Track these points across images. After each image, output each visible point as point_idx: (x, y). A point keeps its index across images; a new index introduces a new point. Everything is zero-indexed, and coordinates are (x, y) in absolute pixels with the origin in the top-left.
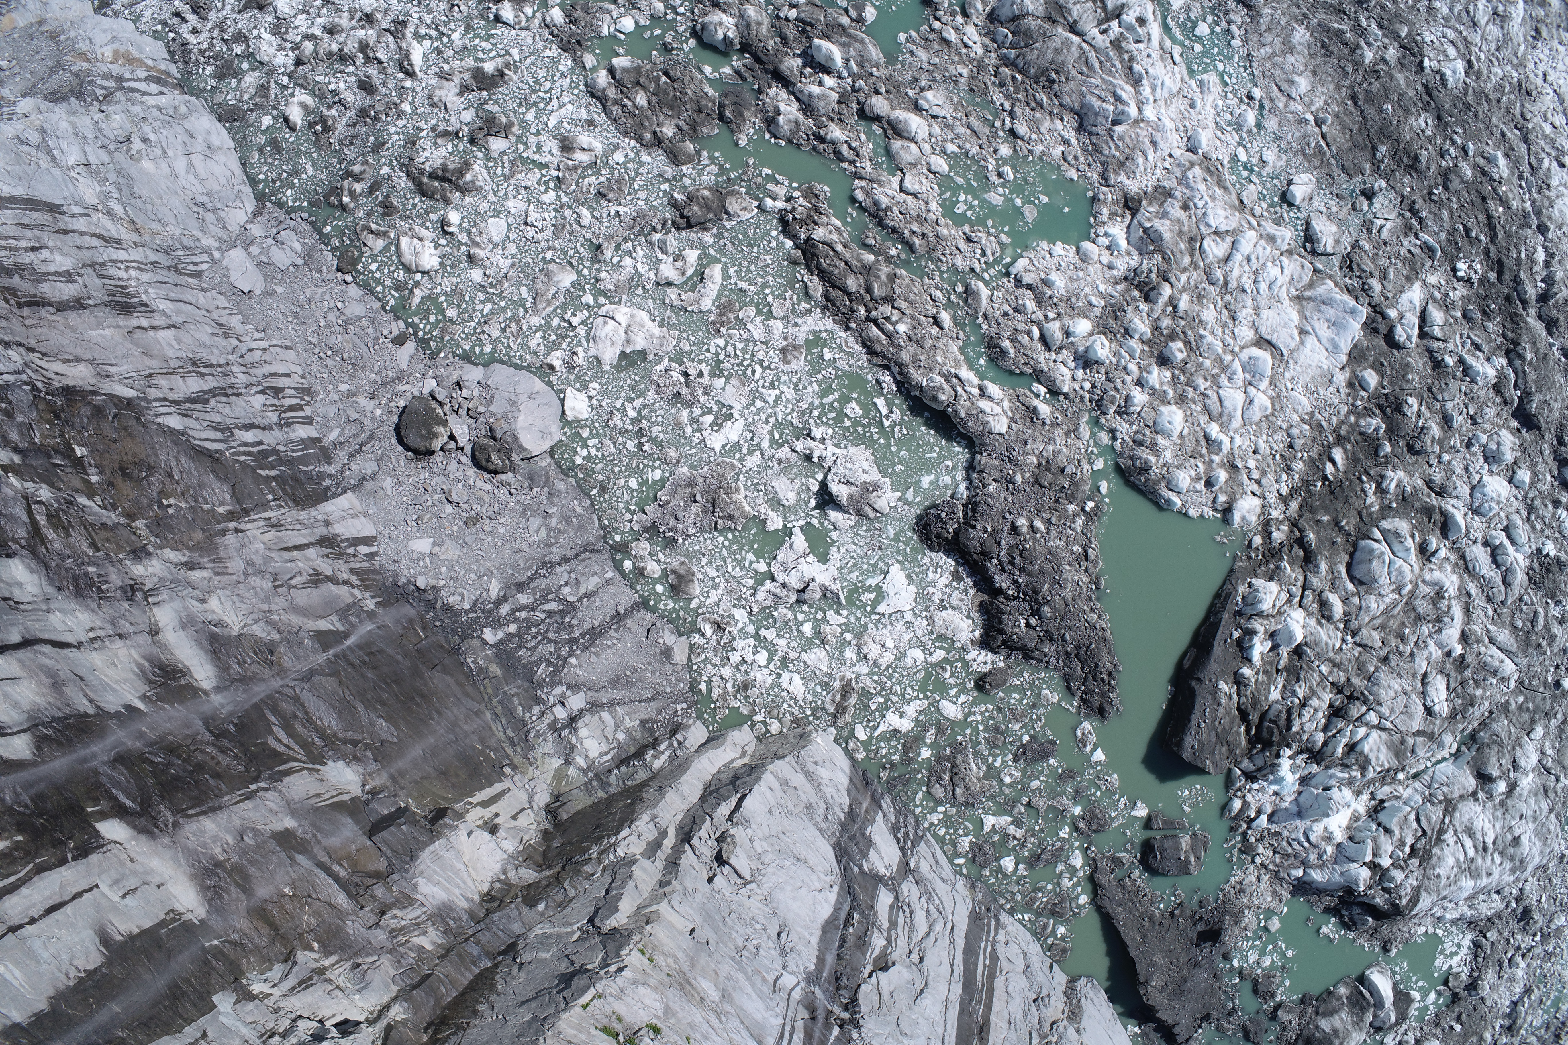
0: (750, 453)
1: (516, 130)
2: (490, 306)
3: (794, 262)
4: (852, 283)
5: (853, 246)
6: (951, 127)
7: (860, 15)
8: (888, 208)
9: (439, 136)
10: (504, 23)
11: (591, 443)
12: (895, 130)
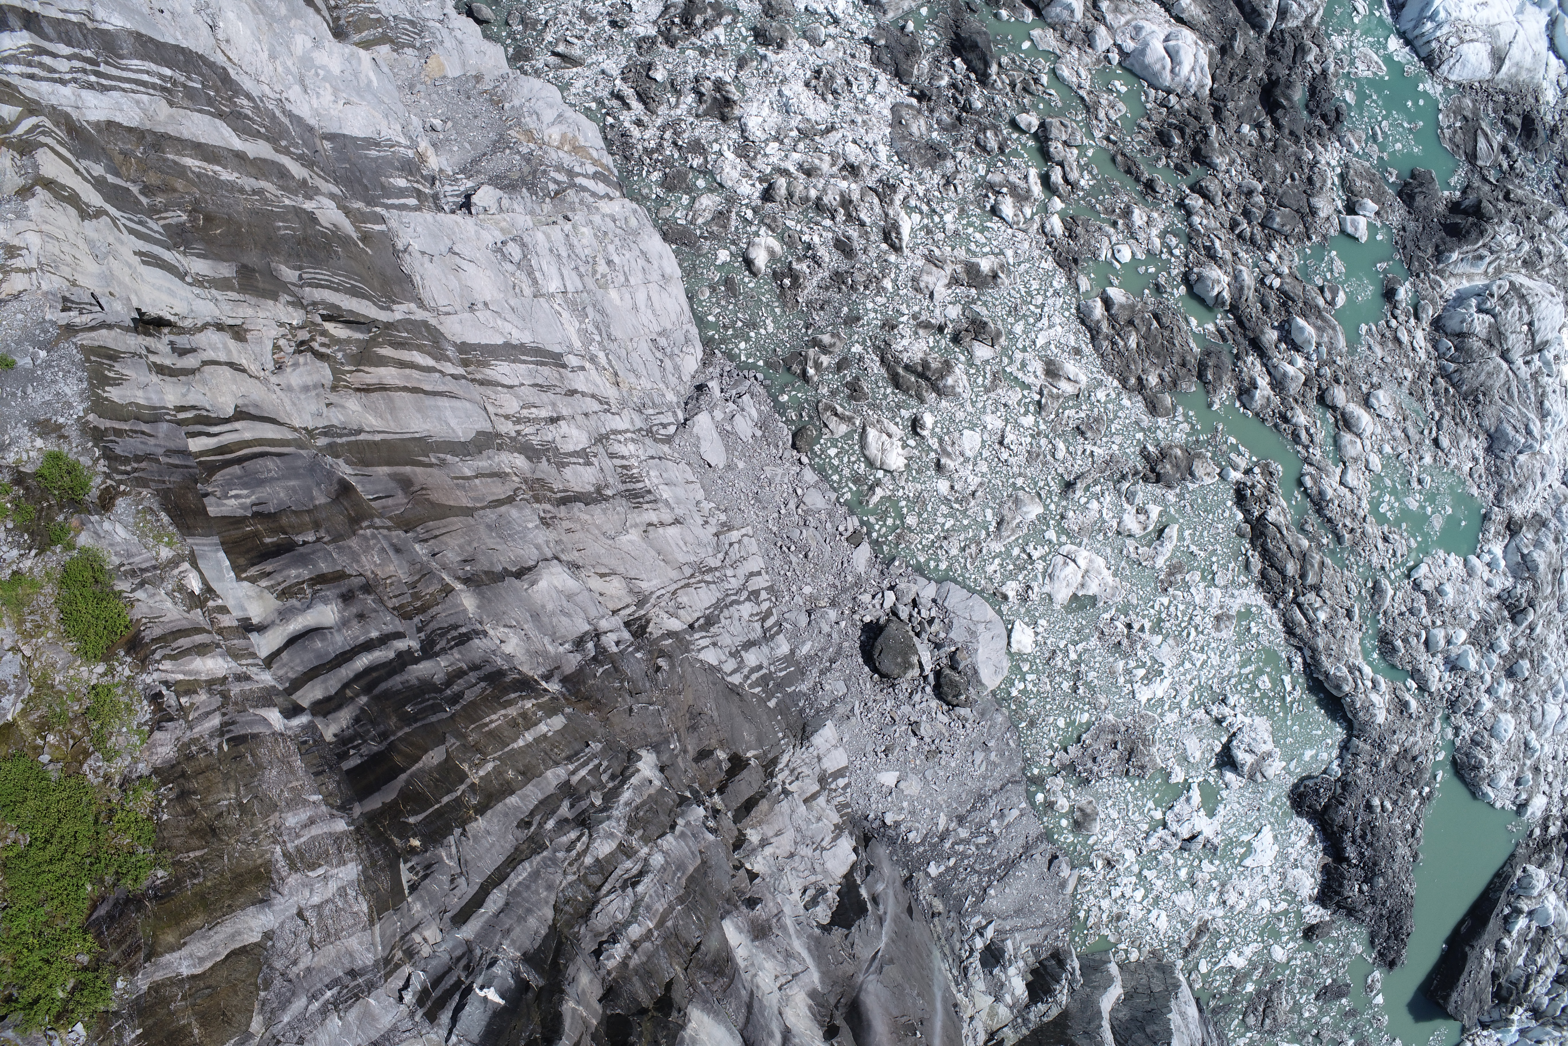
0: (1171, 710)
1: (1003, 341)
2: (952, 522)
3: (1241, 535)
4: (1291, 568)
5: (1293, 528)
6: (1390, 429)
7: (1333, 299)
8: (1331, 500)
9: (920, 325)
10: (1001, 218)
11: (1029, 677)
12: (1345, 422)
